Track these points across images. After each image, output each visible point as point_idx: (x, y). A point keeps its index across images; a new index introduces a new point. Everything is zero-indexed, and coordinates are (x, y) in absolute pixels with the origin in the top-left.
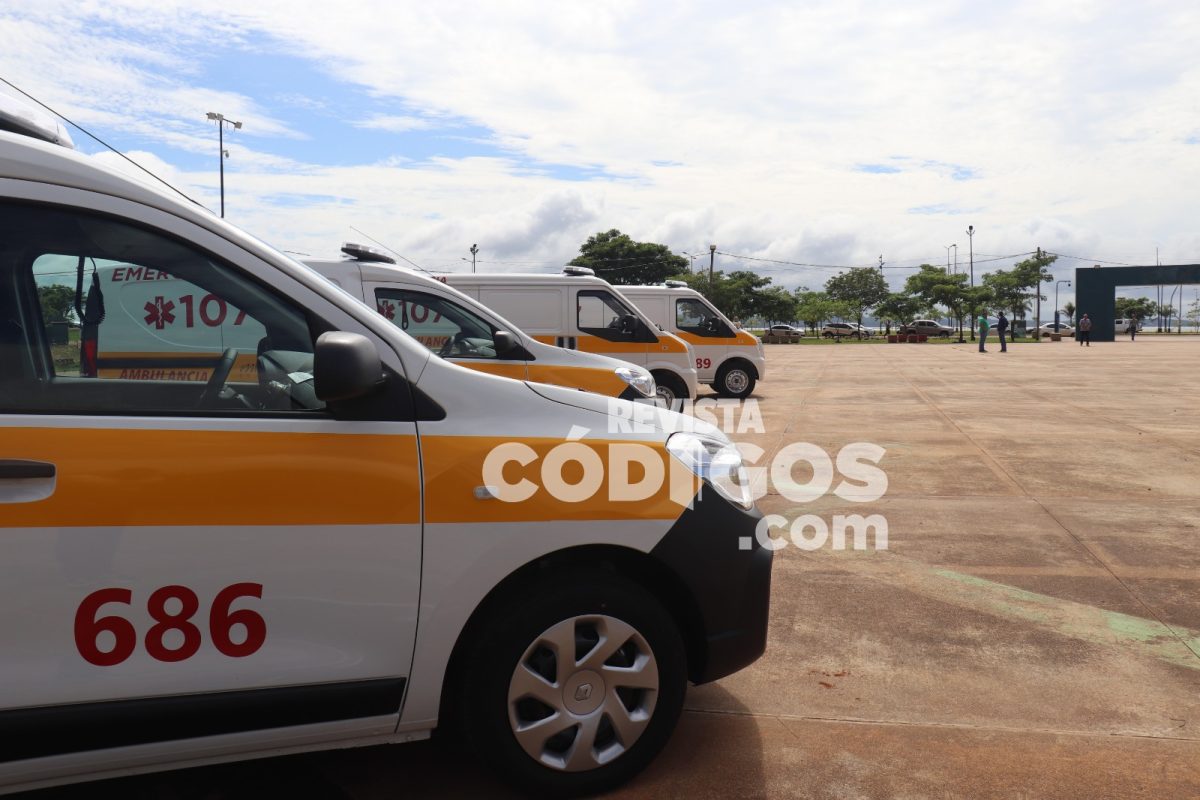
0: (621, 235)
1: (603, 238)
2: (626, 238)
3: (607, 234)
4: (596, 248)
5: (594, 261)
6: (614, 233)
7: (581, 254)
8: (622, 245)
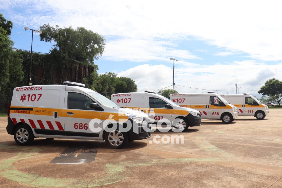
0: (276, 80)
1: (271, 81)
2: (277, 81)
3: (272, 80)
4: (269, 83)
5: (268, 87)
6: (274, 79)
7: (265, 85)
8: (276, 82)
